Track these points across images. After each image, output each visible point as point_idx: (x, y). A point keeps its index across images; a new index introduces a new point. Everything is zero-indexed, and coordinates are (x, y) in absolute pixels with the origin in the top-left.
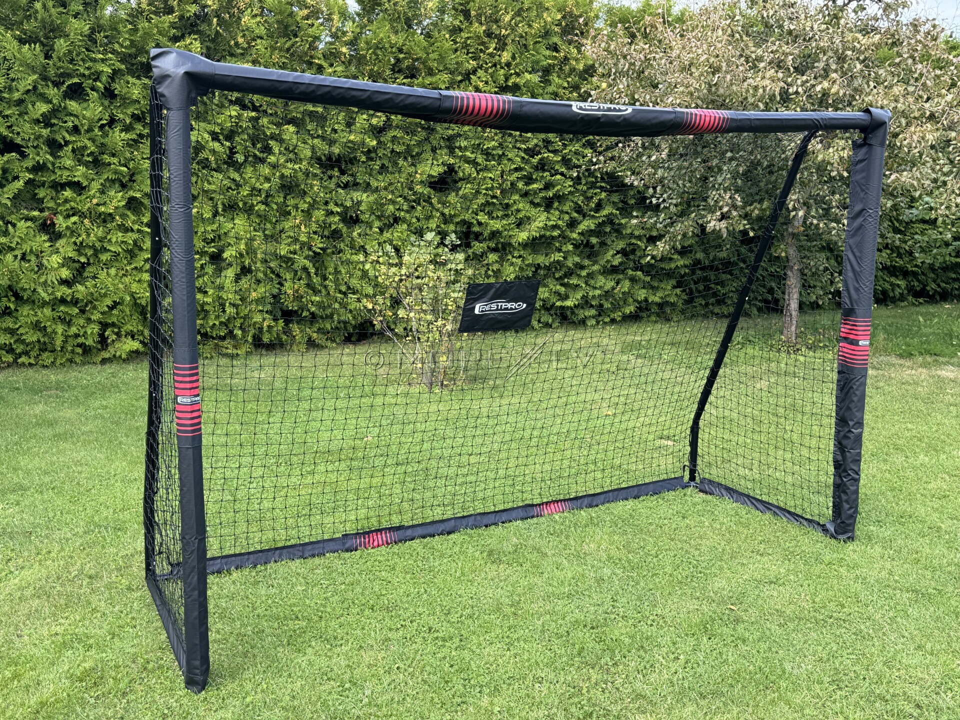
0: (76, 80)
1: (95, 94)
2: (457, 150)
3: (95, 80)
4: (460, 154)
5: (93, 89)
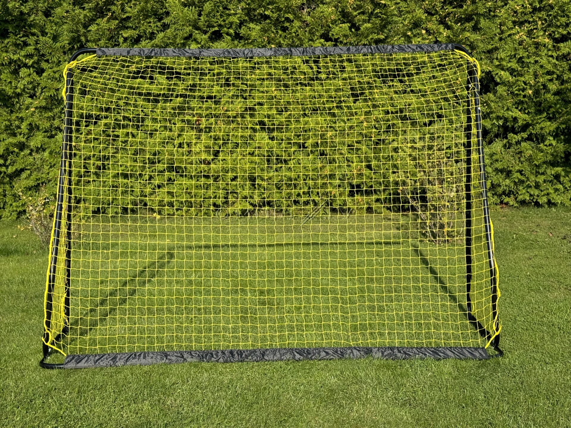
0: (216, 29)
1: (229, 37)
2: (495, 61)
3: (229, 28)
4: (497, 63)
5: (228, 34)
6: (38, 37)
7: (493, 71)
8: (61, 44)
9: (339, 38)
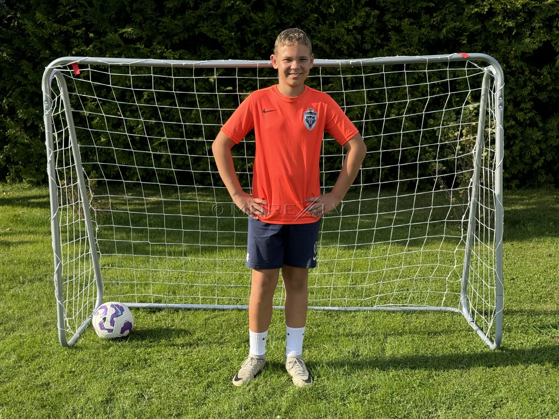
6: (86, 8)
7: (552, 40)
8: (108, 14)
9: (385, 6)
